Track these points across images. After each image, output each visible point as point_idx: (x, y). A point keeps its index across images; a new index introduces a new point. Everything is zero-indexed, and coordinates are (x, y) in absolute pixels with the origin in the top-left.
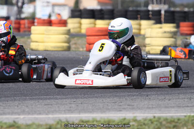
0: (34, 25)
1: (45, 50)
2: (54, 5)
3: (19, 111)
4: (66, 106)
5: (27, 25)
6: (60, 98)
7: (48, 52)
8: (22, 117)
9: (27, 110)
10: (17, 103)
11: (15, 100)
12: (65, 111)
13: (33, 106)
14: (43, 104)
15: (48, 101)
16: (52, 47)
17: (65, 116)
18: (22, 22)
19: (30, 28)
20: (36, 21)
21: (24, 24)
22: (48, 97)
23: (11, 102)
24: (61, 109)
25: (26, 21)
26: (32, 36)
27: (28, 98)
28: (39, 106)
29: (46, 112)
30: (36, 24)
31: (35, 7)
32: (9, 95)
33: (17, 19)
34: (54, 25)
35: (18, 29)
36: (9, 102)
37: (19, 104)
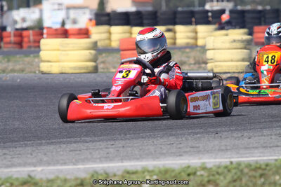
1: (62, 73)
2: (68, 8)
3: (34, 161)
4: (101, 152)
5: (31, 38)
6: (90, 141)
8: (39, 169)
9: (45, 159)
10: (29, 149)
11: (26, 145)
12: (100, 158)
13: (54, 153)
14: (68, 149)
15: (75, 145)
16: (71, 68)
17: (101, 165)
18: (25, 33)
20: (45, 31)
21: (29, 36)
22: (73, 139)
23: (20, 149)
24: (95, 156)
25: (31, 32)
26: (41, 53)
27: (44, 141)
28: (62, 153)
29: (74, 160)
30: (45, 36)
31: (41, 11)
32: (16, 139)
33: (17, 29)
34: (72, 36)
35: (20, 44)
36: (17, 149)
37: (33, 151)
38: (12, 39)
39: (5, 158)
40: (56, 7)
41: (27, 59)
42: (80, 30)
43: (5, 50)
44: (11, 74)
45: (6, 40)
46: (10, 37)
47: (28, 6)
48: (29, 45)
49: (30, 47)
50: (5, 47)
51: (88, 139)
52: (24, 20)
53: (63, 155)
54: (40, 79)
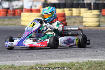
0: (23, 12)
2: (33, 1)
3: (15, 59)
4: (40, 56)
5: (19, 12)
6: (37, 52)
8: (17, 62)
9: (19, 58)
10: (14, 54)
11: (13, 53)
12: (40, 58)
13: (23, 56)
14: (28, 55)
15: (31, 53)
17: (40, 61)
18: (16, 10)
19: (20, 14)
20: (24, 10)
21: (17, 12)
22: (31, 51)
23: (11, 54)
24: (38, 58)
25: (18, 10)
26: (22, 18)
27: (20, 52)
28: (26, 56)
29: (30, 59)
31: (23, 2)
33: (14, 9)
35: (14, 14)
36: (9, 54)
38: (12, 12)
39: (4, 58)
41: (17, 20)
43: (9, 16)
44: (10, 26)
45: (9, 13)
48: (18, 15)
52: (17, 5)
54: (21, 28)
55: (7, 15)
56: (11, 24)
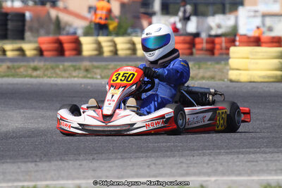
0: (235, 46)
1: (251, 82)
2: (264, 16)
3: (210, 170)
4: (278, 164)
5: (224, 45)
6: (269, 152)
7: (254, 85)
8: (213, 179)
9: (220, 168)
10: (206, 159)
11: (204, 155)
12: (276, 170)
13: (230, 163)
14: (245, 160)
15: (252, 156)
16: (260, 77)
17: (276, 178)
18: (217, 40)
19: (228, 49)
20: (238, 38)
21: (221, 44)
22: (252, 150)
23: (198, 158)
24: (271, 168)
25: (223, 39)
26: (231, 61)
27: (222, 151)
28: (238, 163)
29: (249, 171)
30: (237, 43)
31: (237, 18)
32: (196, 148)
33: (210, 36)
34: (264, 44)
35: (211, 51)
36: (195, 158)
37: (209, 160)
38: (205, 46)
39: (181, 167)
40: (252, 14)
41: (218, 66)
42: (273, 38)
43: (198, 56)
44: (200, 82)
45: (198, 46)
46: (202, 43)
47: (224, 12)
48: (221, 51)
49: (221, 54)
50: (197, 54)
51: (268, 150)
52: (219, 26)
53: (239, 165)
54: (228, 87)
55: (191, 54)
56: (203, 78)
